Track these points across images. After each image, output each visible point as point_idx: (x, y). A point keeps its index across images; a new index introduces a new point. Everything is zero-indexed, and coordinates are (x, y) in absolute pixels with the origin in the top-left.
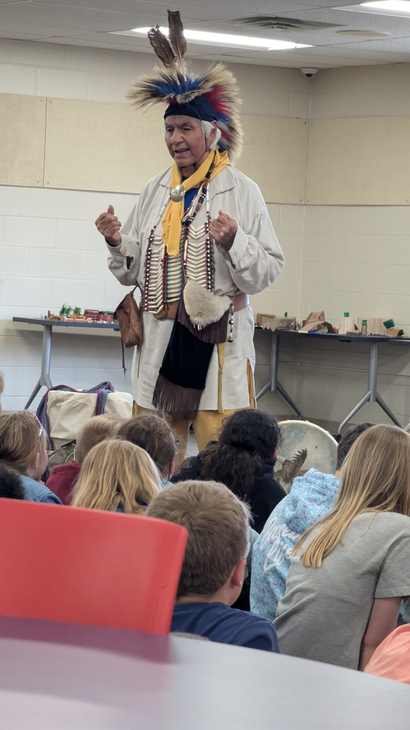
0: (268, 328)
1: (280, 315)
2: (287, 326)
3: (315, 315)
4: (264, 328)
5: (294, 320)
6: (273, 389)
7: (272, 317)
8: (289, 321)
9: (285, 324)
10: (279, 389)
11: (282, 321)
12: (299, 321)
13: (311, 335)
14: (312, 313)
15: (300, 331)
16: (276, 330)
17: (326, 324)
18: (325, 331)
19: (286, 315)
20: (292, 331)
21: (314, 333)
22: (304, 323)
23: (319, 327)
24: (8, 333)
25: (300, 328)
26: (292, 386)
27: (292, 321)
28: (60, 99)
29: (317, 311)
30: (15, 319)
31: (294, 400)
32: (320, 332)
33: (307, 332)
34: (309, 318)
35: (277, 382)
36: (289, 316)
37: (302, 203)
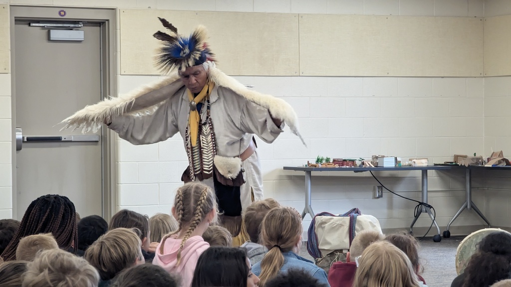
0: (463, 165)
1: (471, 155)
2: (476, 163)
3: (496, 154)
4: (460, 165)
5: (481, 158)
6: (469, 207)
7: (466, 157)
8: (478, 159)
9: (475, 161)
10: (473, 207)
11: (473, 159)
12: (485, 158)
13: (494, 168)
14: (494, 153)
15: (486, 166)
16: (469, 166)
17: (504, 160)
18: (504, 165)
19: (475, 154)
20: (480, 165)
21: (497, 166)
22: (489, 160)
23: (500, 162)
24: (280, 178)
25: (486, 163)
26: (482, 204)
27: (479, 159)
28: (308, 14)
29: (498, 150)
30: (285, 168)
31: (484, 214)
32: (500, 165)
33: (491, 166)
34: (492, 156)
35: (471, 202)
36: (478, 155)
37: (482, 75)
